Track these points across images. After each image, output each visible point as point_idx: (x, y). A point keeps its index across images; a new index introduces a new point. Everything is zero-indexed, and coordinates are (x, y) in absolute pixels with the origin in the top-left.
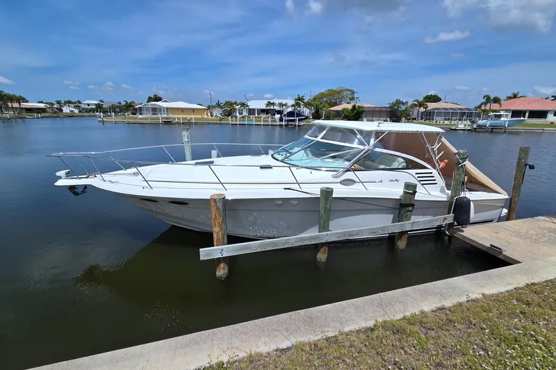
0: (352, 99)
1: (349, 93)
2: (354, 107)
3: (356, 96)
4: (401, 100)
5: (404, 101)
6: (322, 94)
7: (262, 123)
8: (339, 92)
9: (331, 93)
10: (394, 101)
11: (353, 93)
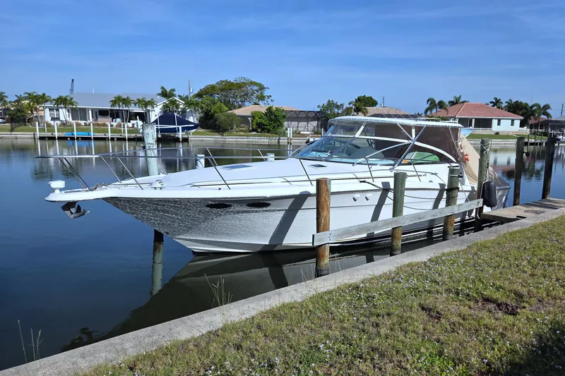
0: (262, 98)
1: (256, 88)
2: (269, 109)
3: (266, 93)
4: (335, 102)
5: (339, 104)
6: (213, 87)
7: (110, 135)
8: (240, 86)
9: (227, 87)
10: (326, 103)
11: (262, 88)
